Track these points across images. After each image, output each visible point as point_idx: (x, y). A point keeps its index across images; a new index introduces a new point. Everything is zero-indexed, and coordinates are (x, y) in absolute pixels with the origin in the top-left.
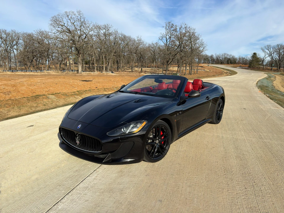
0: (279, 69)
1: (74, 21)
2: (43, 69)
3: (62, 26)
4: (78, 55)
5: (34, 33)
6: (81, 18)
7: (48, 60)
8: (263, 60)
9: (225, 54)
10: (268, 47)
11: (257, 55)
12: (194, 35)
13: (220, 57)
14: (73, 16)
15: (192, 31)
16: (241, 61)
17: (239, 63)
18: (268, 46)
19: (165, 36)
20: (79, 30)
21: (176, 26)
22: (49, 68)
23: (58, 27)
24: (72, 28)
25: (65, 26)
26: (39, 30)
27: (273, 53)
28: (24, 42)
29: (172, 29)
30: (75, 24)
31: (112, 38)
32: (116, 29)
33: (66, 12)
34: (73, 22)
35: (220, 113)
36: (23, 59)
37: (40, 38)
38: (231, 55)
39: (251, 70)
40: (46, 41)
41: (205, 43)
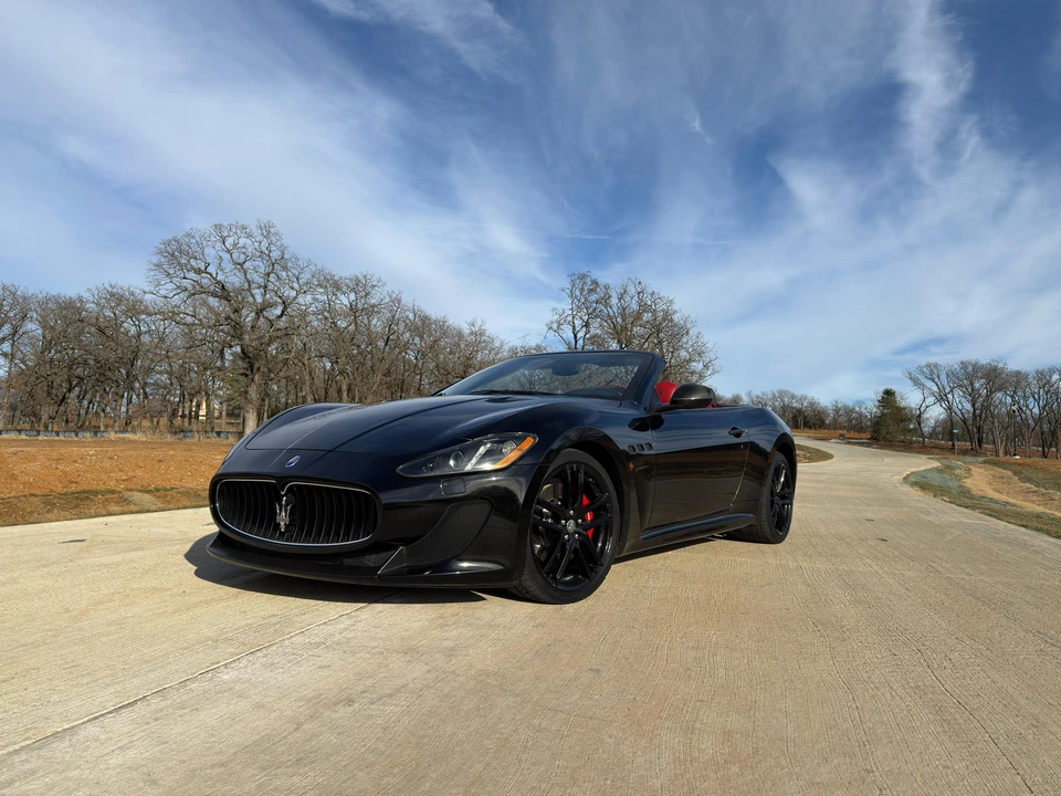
0: (980, 446)
1: (243, 257)
2: (102, 429)
3: (198, 272)
4: (246, 375)
5: (86, 295)
6: (273, 248)
7: (126, 394)
8: (919, 416)
9: (782, 394)
10: (932, 372)
11: (898, 399)
12: (671, 320)
13: (766, 405)
14: (242, 241)
15: (661, 306)
16: (843, 419)
17: (835, 426)
18: (928, 366)
19: (570, 318)
20: (260, 287)
21: (607, 287)
22: (127, 425)
23: (182, 275)
24: (234, 280)
25: (211, 275)
26: (107, 286)
27: (952, 391)
28: (44, 327)
29: (594, 297)
30: (245, 266)
31: (377, 324)
32: (397, 292)
33: (218, 227)
34: (241, 261)
35: (783, 505)
36: (28, 389)
37: (109, 313)
38: (805, 398)
39: (883, 447)
40: (129, 326)
41: (709, 345)
